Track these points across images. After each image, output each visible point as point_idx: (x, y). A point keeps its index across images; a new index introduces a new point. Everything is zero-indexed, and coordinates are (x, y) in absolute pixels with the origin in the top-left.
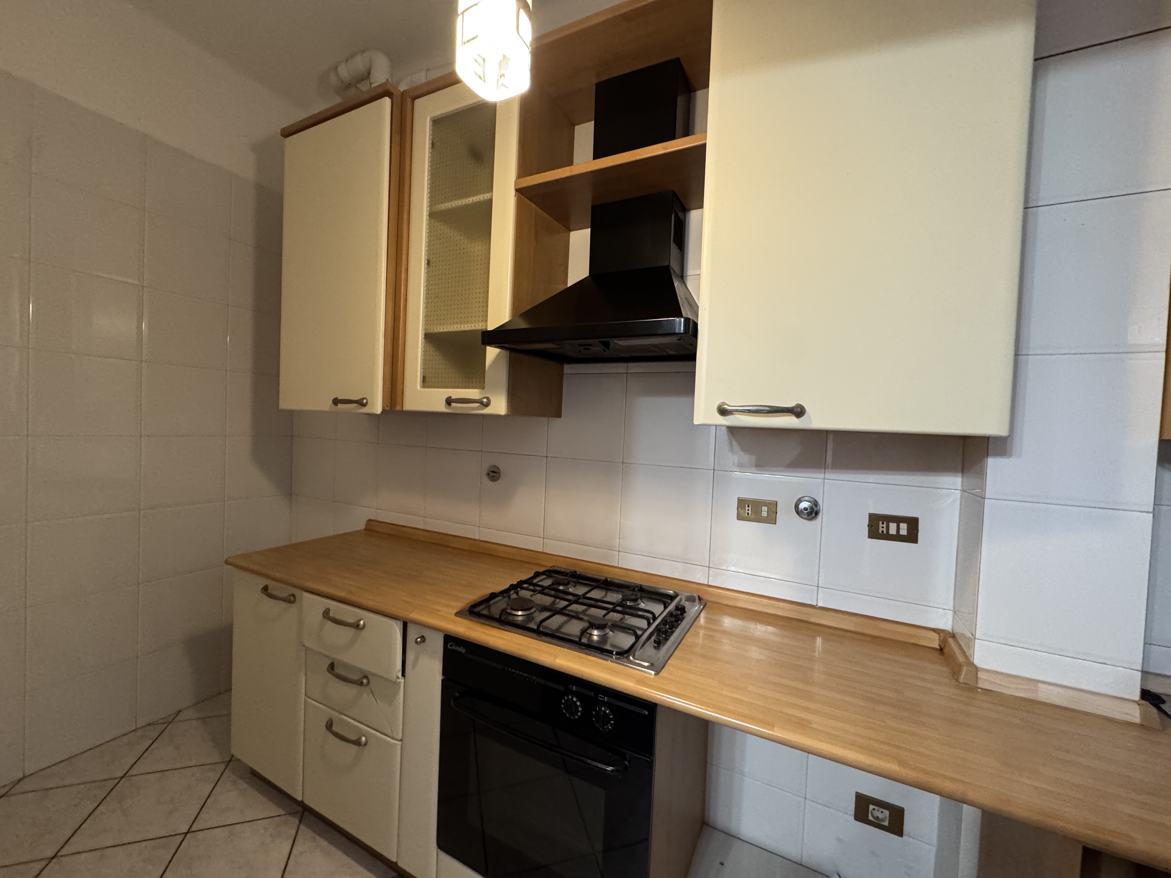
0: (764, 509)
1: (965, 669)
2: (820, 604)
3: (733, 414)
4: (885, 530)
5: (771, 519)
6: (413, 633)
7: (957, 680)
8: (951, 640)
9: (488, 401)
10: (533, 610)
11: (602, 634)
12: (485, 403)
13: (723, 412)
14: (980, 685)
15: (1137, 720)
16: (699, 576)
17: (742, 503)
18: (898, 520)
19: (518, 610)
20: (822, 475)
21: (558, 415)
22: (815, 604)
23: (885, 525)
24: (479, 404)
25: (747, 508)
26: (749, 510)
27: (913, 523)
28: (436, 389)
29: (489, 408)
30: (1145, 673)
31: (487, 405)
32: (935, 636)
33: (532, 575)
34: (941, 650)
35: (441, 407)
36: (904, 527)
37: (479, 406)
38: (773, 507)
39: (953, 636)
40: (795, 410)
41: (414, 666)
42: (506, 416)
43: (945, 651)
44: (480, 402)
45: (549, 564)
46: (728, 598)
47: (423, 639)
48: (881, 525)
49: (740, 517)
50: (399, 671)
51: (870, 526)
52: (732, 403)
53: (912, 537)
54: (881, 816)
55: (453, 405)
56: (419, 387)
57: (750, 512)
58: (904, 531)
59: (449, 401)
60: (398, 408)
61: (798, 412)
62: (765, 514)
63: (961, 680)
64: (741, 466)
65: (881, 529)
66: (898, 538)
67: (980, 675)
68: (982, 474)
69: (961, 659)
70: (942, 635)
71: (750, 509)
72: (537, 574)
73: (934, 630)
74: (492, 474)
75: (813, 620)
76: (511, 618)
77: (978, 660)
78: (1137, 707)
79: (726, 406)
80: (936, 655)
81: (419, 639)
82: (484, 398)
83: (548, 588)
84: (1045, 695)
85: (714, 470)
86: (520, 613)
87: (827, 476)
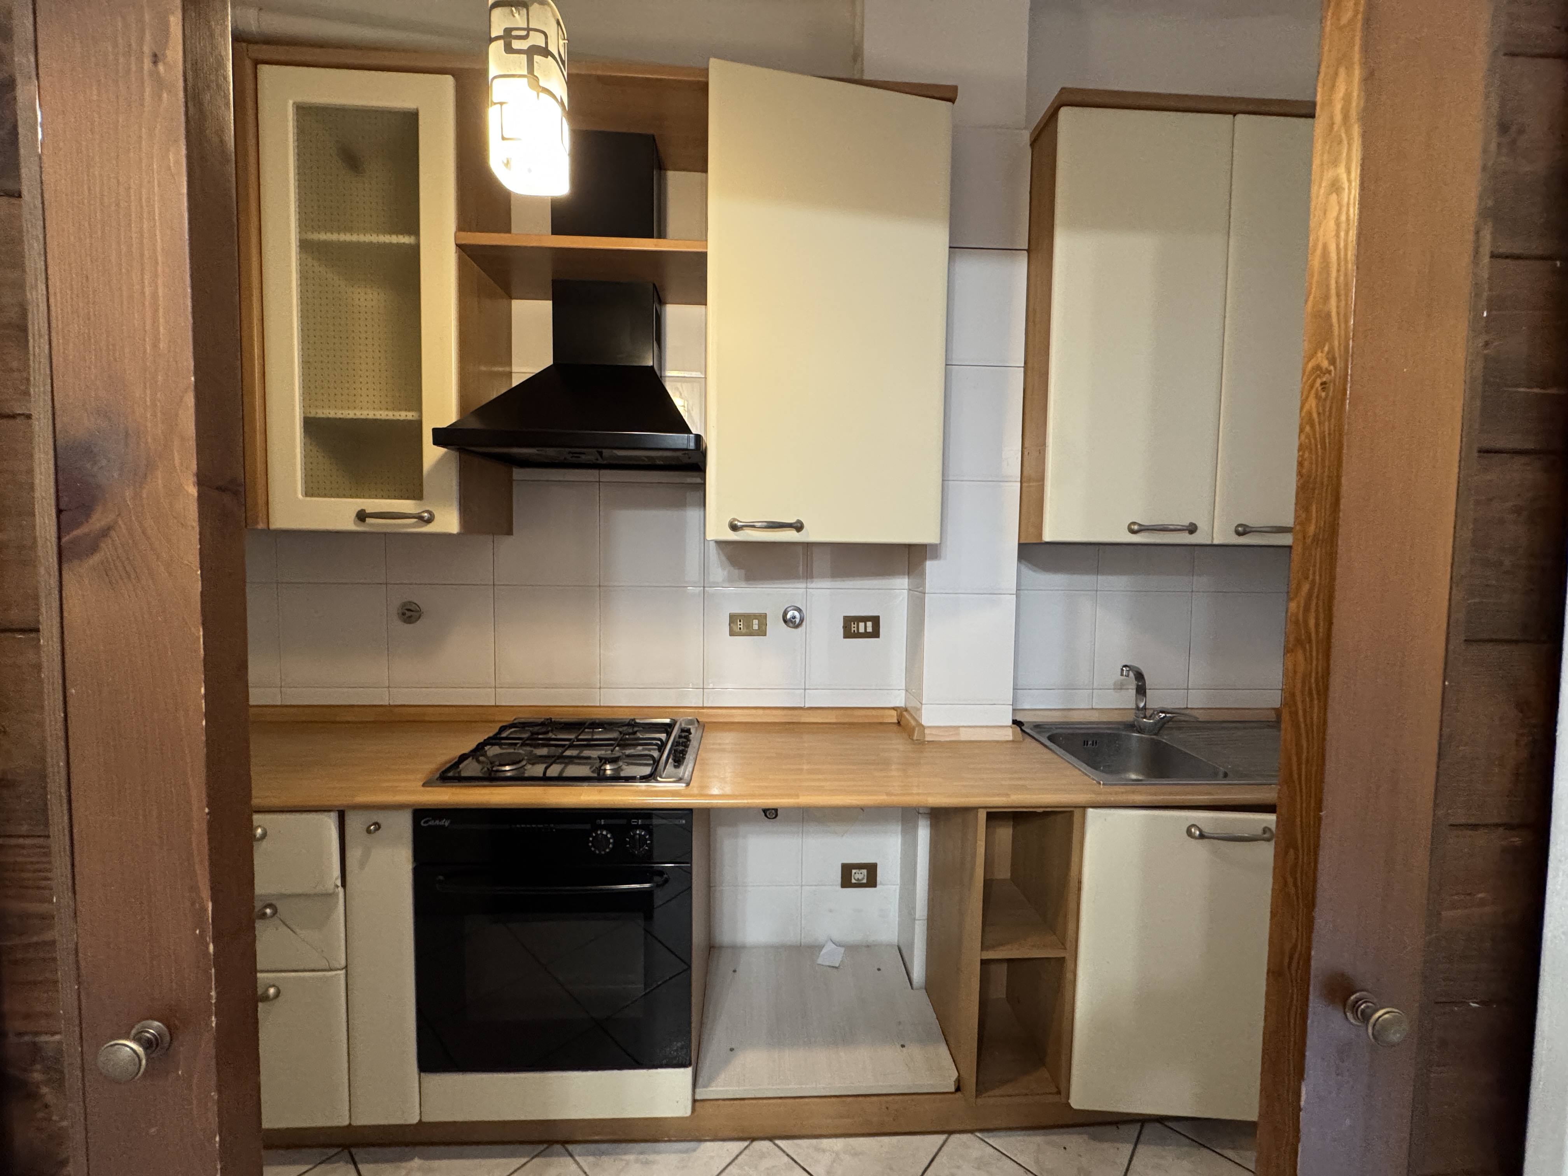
0: (756, 622)
1: (917, 729)
2: (807, 706)
3: (743, 530)
4: (855, 629)
5: (762, 632)
6: (355, 823)
7: (913, 740)
8: (905, 713)
9: (431, 515)
10: (524, 763)
11: (616, 767)
12: (426, 518)
13: (734, 528)
14: (927, 739)
15: (1011, 738)
16: (692, 699)
17: (733, 618)
18: (865, 619)
19: (505, 765)
20: (804, 585)
21: (510, 532)
22: (803, 706)
23: (855, 626)
24: (415, 520)
25: (739, 623)
26: (740, 625)
27: (876, 620)
28: (333, 499)
29: (431, 525)
30: (1014, 710)
31: (429, 521)
32: (894, 713)
33: (497, 730)
34: (899, 723)
35: (348, 524)
36: (869, 624)
37: (416, 522)
38: (762, 618)
39: (906, 710)
40: (795, 525)
41: (362, 865)
42: (458, 534)
43: (901, 723)
44: (420, 518)
45: (510, 718)
46: (722, 716)
47: (378, 826)
48: (853, 625)
49: (732, 633)
50: (336, 879)
51: (845, 627)
52: (743, 518)
53: (875, 634)
54: (860, 876)
55: (369, 520)
56: (300, 496)
57: (741, 626)
58: (870, 629)
59: (362, 516)
60: (261, 526)
61: (798, 527)
62: (756, 627)
63: (915, 738)
64: (731, 580)
65: (853, 629)
66: (866, 635)
67: (927, 731)
68: (922, 575)
69: (913, 723)
70: (899, 711)
71: (741, 623)
72: (503, 729)
73: (894, 708)
74: (408, 614)
75: (803, 720)
76: (502, 775)
77: (925, 722)
78: (1011, 729)
79: (736, 522)
80: (896, 728)
81: (372, 827)
82: (424, 512)
83: (528, 739)
84: (965, 735)
85: (704, 587)
86: (507, 768)
87: (810, 585)
